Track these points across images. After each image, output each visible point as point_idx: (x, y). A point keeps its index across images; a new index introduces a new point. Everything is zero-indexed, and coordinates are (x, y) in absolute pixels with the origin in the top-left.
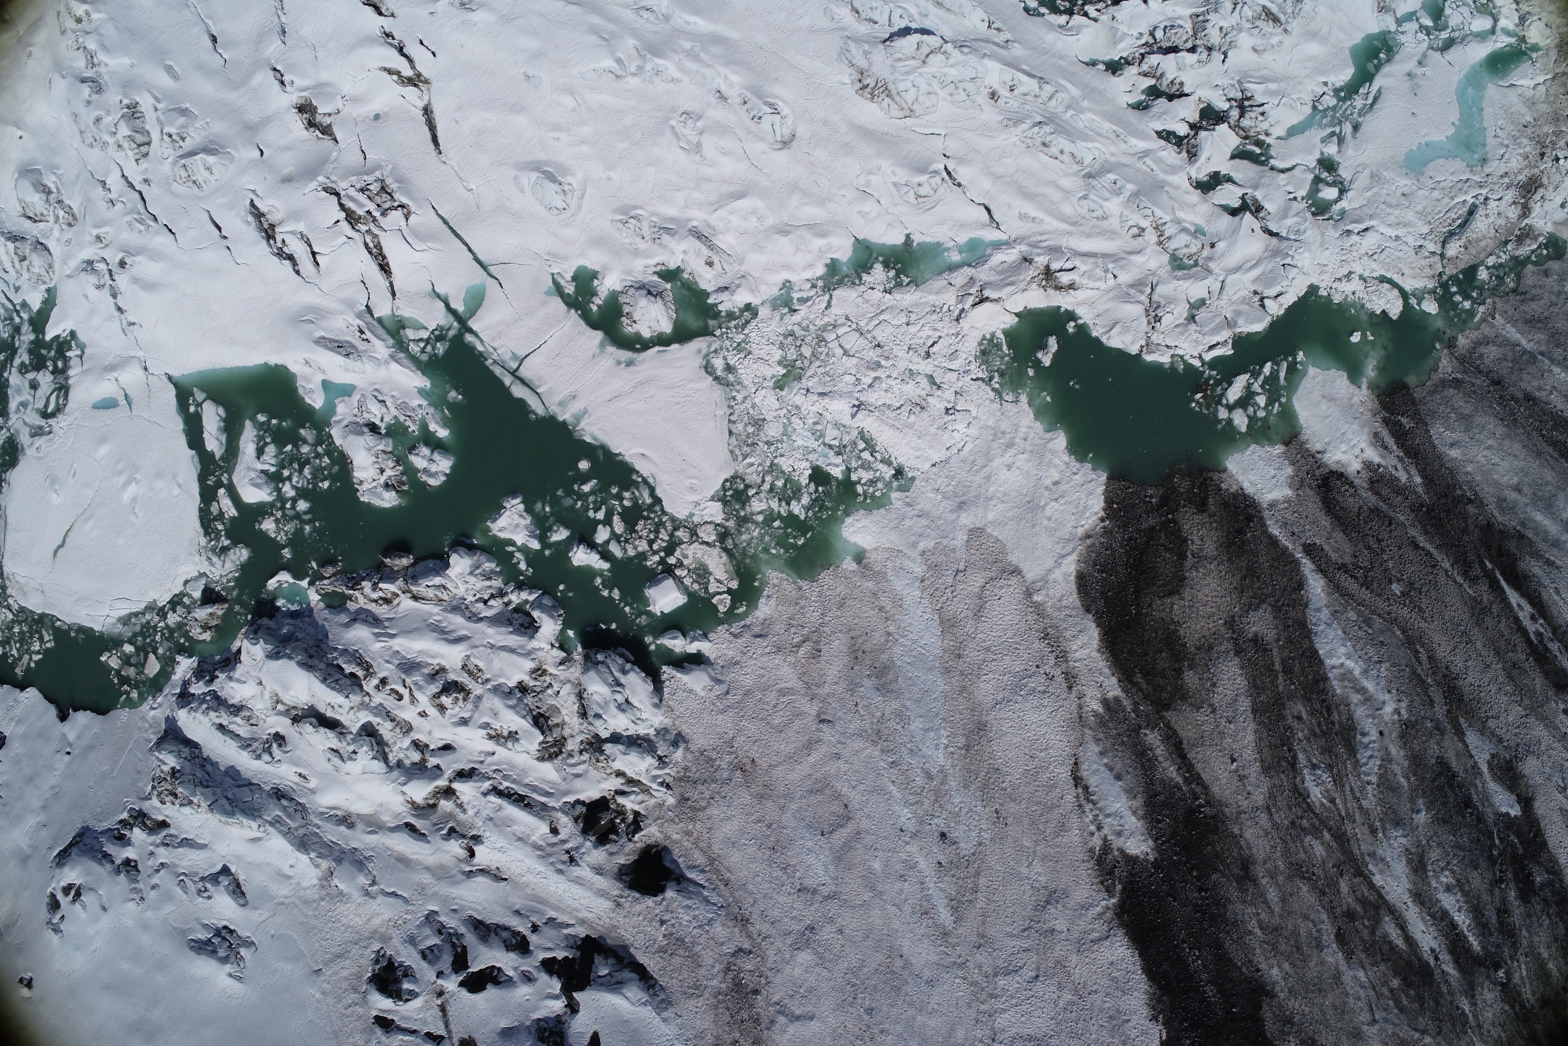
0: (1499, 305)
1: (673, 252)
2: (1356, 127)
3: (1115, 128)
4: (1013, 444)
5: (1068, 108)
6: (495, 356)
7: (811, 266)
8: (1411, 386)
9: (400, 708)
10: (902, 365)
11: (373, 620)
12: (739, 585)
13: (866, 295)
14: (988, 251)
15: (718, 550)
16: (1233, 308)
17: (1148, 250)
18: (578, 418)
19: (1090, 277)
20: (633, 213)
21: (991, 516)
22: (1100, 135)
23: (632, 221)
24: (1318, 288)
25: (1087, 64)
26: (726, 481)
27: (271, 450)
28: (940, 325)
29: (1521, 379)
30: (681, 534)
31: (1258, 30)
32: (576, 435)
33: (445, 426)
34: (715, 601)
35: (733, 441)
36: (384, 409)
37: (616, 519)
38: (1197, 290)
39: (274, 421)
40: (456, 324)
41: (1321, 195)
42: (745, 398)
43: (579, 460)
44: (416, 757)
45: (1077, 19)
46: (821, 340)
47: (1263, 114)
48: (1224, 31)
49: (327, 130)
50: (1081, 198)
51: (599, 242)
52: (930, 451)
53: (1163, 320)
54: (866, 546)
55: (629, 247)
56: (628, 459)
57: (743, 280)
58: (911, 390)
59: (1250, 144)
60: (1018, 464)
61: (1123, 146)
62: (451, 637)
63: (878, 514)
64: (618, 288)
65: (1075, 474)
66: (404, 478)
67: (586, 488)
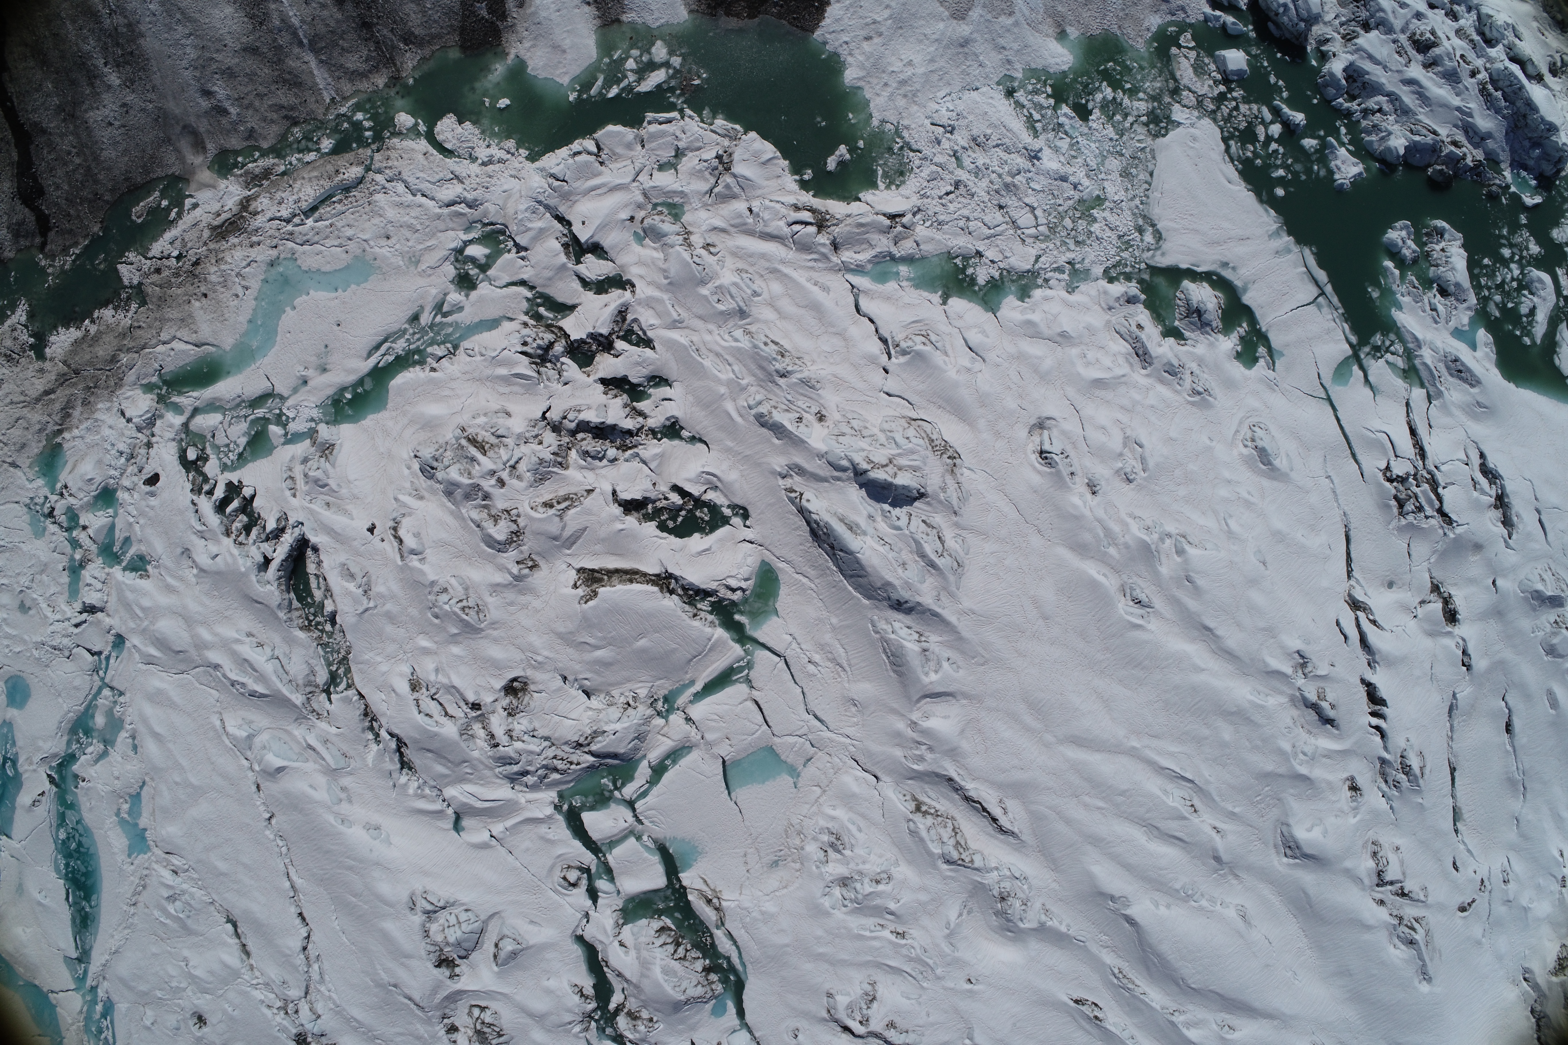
0: (321, 111)
1: (1171, 348)
2: (415, 318)
3: (699, 358)
4: (900, 82)
5: (744, 389)
6: (1336, 314)
7: (1046, 299)
8: (458, 49)
9: (1463, 49)
10: (984, 183)
11: (1469, 130)
12: (1169, 49)
13: (1001, 257)
14: (869, 267)
15: (1182, 83)
16: (633, 153)
17: (704, 228)
18: (1277, 233)
19: (776, 213)
20: (1197, 398)
21: (941, 25)
22: (718, 355)
23: (1201, 390)
24: (527, 158)
25: (701, 440)
26: (1164, 136)
27: (1524, 310)
28: (937, 209)
29: (338, 21)
30: (1212, 107)
31: (499, 433)
32: (1281, 219)
33: (1386, 269)
34: (1193, 44)
35: (1151, 167)
36: (1433, 301)
37: (1262, 138)
38: (665, 180)
39: (1518, 333)
40: (1362, 356)
41: (487, 251)
42: (1132, 199)
43: (1282, 198)
44: (1456, 7)
45: (695, 490)
46: (1052, 229)
47: (525, 344)
48: (537, 441)
49: (1436, 588)
50: (759, 295)
51: (1230, 384)
52: (978, 99)
53: (714, 155)
54: (1055, 42)
55: (1205, 370)
56: (1243, 184)
57: (1112, 303)
58: (981, 159)
59: (548, 318)
60: (900, 64)
61: (695, 339)
62: (1415, 88)
63: (1038, 64)
64: (1220, 337)
65: (846, 43)
66: (1425, 239)
67: (1281, 172)
